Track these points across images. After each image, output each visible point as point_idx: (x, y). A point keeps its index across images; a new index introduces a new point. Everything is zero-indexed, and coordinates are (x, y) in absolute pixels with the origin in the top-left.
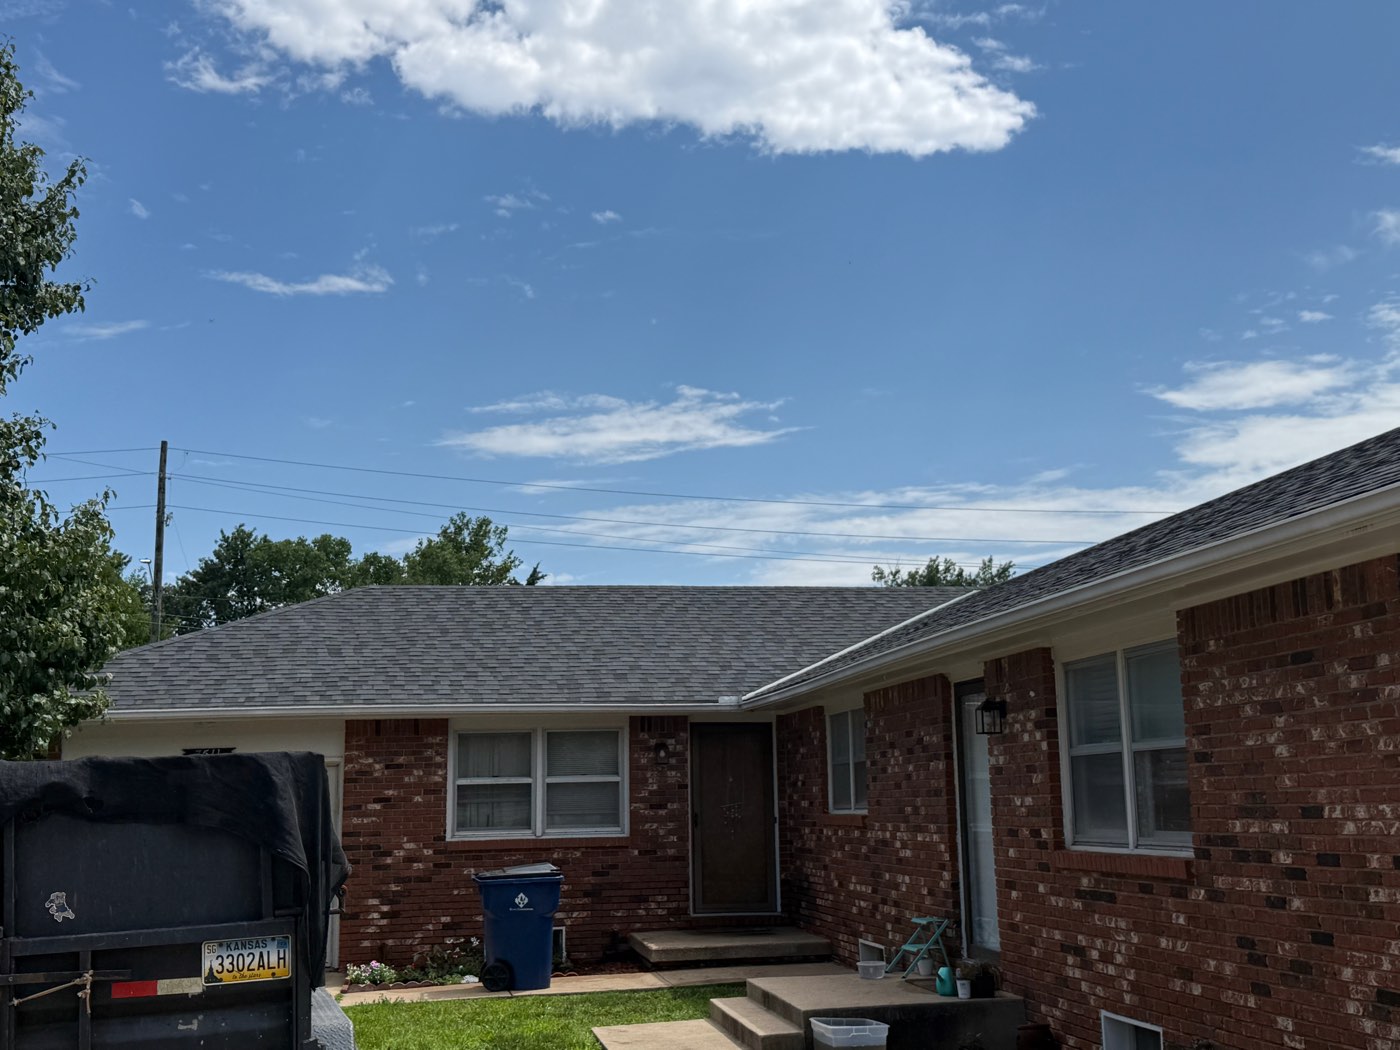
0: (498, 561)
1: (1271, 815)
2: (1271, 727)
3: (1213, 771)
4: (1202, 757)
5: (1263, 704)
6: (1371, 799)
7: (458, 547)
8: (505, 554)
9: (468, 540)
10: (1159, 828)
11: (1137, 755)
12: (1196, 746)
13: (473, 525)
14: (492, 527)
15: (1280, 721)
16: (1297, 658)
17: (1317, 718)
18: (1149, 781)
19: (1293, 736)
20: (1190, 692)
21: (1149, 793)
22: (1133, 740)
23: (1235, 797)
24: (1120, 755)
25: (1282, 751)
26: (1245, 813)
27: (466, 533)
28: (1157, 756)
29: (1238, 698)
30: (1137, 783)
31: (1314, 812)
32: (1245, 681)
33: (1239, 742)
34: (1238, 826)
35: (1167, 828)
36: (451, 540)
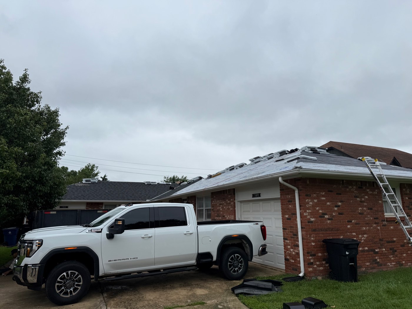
0: (96, 172)
1: (219, 217)
2: (220, 207)
3: (214, 212)
4: (213, 210)
5: (220, 204)
6: (230, 215)
7: (89, 169)
8: (97, 171)
9: (90, 168)
10: (207, 218)
11: (205, 209)
12: (212, 208)
13: (92, 166)
14: (95, 166)
15: (221, 206)
16: (223, 199)
17: (225, 206)
18: (207, 213)
19: (222, 208)
20: (212, 202)
21: (206, 214)
22: (205, 208)
23: (216, 215)
24: (203, 209)
25: (221, 209)
26: (217, 216)
27: (90, 167)
28: (208, 209)
29: (217, 203)
30: (205, 213)
31: (224, 216)
32: (218, 201)
33: (217, 208)
34: (216, 218)
35: (208, 218)
36: (87, 168)
